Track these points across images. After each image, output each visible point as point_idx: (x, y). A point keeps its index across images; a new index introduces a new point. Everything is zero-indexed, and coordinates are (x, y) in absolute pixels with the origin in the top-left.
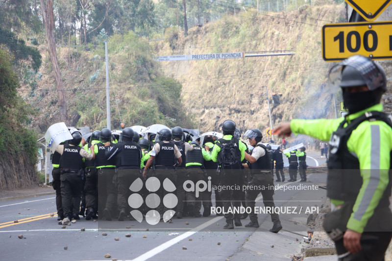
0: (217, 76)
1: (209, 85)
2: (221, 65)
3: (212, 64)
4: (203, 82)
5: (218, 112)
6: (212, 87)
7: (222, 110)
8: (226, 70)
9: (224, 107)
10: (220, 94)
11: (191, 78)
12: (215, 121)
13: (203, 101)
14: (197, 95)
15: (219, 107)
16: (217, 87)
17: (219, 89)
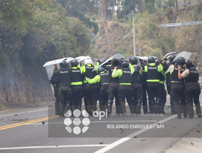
0: (195, 34)
1: (190, 39)
2: (197, 28)
3: (193, 28)
4: (187, 38)
5: (196, 55)
6: (192, 40)
7: (198, 54)
8: (200, 31)
9: (199, 51)
10: (197, 44)
11: (180, 36)
12: (194, 60)
13: (187, 48)
14: (184, 45)
15: (197, 51)
16: (195, 40)
17: (197, 41)
